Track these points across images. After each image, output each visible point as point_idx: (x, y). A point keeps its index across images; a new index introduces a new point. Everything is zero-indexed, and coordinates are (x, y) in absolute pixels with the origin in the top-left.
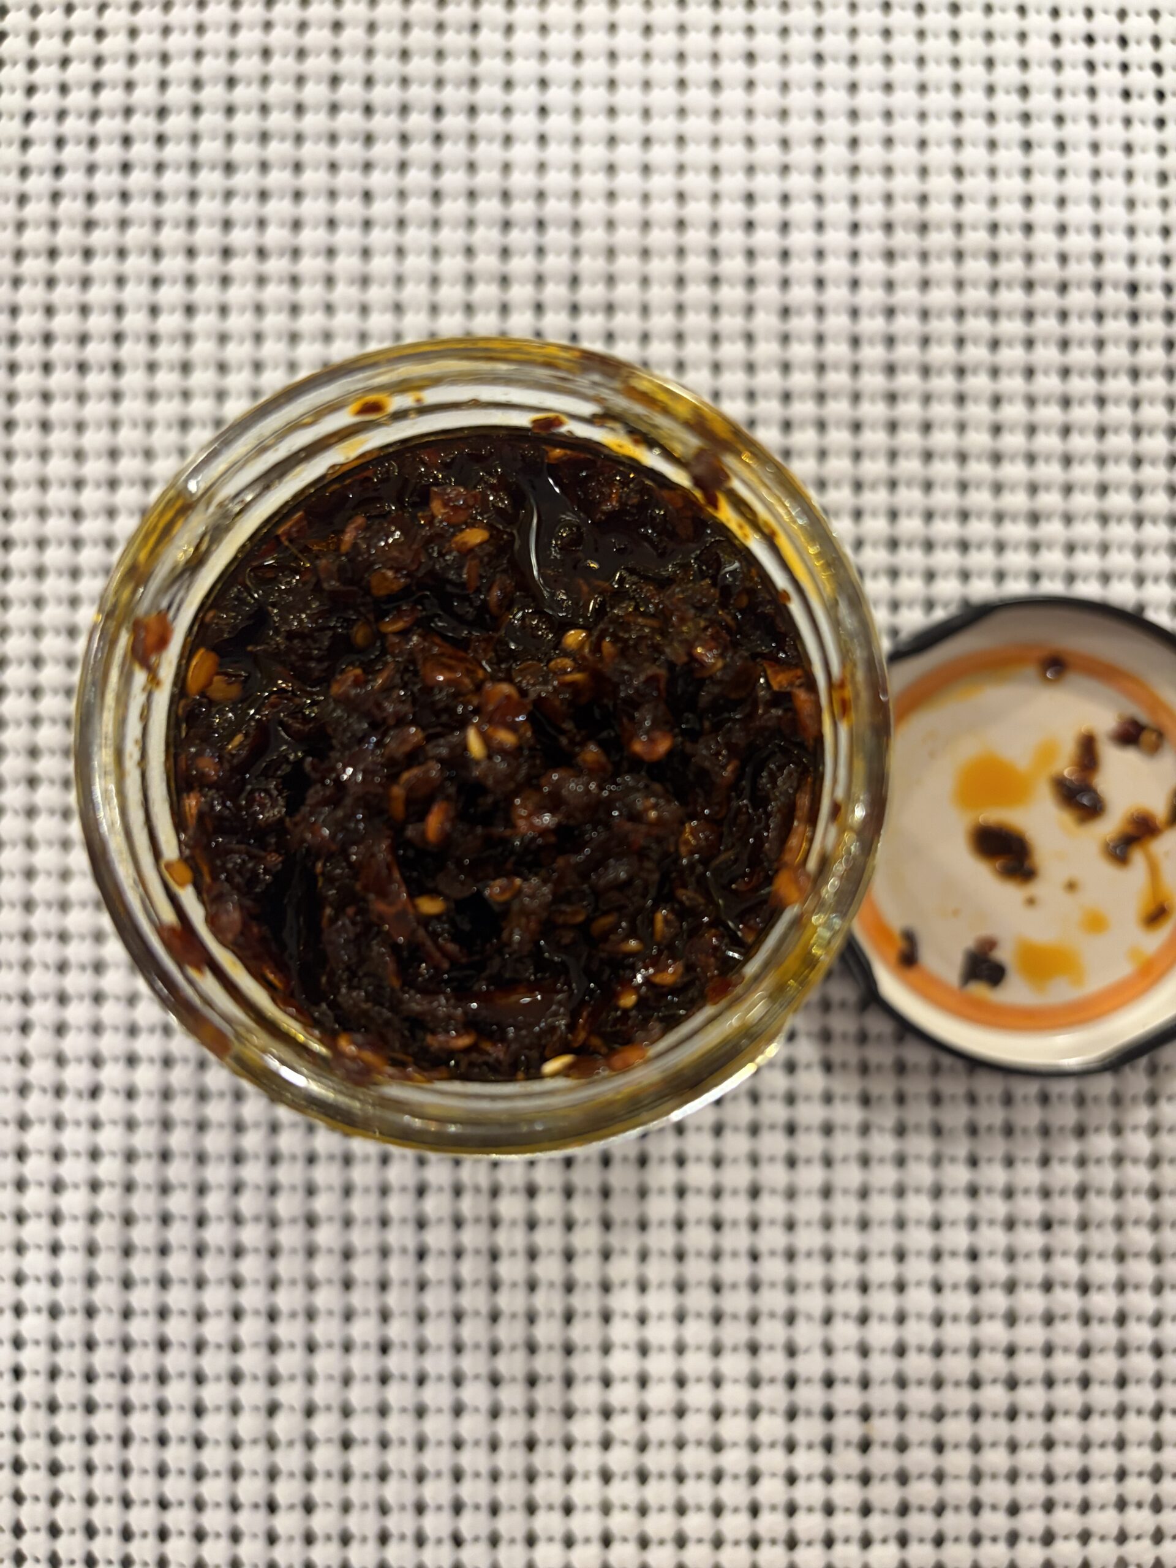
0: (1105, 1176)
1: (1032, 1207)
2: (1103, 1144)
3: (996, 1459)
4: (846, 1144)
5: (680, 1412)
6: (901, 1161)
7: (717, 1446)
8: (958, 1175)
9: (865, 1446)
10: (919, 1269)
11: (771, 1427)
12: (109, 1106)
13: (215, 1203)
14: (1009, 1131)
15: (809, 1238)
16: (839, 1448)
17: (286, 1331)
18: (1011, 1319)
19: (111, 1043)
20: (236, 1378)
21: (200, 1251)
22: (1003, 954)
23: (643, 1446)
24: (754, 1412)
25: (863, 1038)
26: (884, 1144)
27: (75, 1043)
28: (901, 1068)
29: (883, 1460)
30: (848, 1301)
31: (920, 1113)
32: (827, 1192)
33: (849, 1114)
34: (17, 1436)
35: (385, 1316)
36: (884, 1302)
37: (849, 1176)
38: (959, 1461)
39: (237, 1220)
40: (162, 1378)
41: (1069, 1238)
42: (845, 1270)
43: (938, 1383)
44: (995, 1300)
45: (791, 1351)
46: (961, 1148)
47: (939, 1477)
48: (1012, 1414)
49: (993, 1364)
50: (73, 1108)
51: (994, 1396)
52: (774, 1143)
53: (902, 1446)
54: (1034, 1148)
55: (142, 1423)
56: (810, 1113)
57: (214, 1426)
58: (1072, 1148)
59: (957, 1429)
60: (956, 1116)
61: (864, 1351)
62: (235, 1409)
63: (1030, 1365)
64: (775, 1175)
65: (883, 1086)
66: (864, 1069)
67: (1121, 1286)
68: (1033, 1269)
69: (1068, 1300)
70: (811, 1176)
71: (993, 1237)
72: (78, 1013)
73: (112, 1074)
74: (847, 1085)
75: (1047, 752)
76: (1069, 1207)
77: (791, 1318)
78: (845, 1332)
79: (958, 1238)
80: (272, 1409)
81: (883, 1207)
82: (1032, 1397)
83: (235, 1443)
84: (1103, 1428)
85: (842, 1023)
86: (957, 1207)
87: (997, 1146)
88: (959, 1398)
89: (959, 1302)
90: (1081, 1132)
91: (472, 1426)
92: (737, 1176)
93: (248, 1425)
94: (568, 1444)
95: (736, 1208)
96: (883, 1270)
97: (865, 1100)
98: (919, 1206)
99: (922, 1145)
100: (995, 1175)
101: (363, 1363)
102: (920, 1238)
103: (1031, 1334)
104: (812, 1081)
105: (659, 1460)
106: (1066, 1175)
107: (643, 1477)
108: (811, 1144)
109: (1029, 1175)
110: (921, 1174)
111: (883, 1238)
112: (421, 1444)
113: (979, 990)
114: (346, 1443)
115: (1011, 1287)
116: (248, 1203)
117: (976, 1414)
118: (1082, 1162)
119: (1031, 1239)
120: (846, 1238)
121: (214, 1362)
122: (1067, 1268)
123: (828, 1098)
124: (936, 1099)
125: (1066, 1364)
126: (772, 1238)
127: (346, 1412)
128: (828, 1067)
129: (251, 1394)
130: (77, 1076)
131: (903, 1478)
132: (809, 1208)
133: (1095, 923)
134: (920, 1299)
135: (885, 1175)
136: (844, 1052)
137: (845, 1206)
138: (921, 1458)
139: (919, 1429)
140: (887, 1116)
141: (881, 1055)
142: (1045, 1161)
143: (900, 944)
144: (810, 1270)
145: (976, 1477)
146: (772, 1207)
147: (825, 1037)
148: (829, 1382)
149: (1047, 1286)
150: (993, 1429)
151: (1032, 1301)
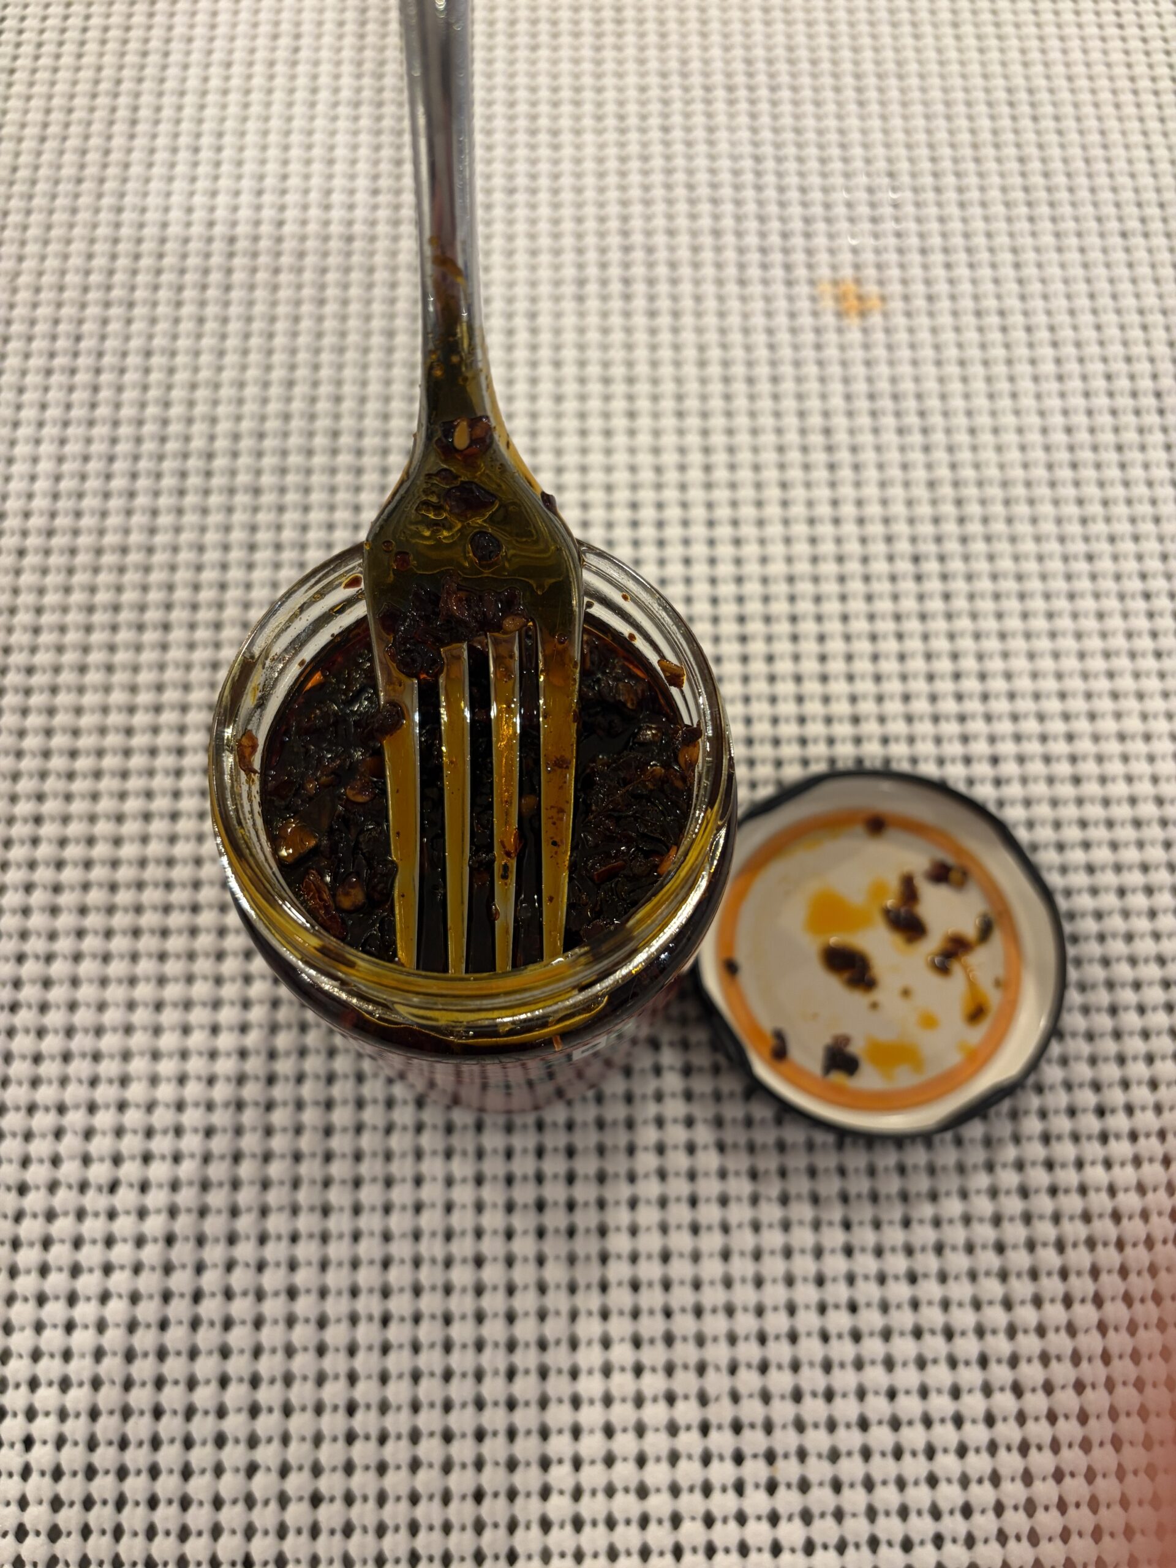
0: (956, 1234)
1: (898, 1263)
2: (953, 1207)
3: (887, 1497)
4: (740, 1213)
5: (609, 1461)
6: (786, 1226)
7: (642, 1492)
8: (834, 1237)
9: (772, 1487)
10: (807, 1320)
11: (689, 1472)
12: (126, 1198)
13: (211, 1280)
14: (874, 1197)
15: (713, 1296)
16: (749, 1490)
17: (268, 1395)
18: (889, 1364)
19: (131, 1144)
20: (220, 1441)
21: (195, 1324)
22: (856, 1048)
23: (577, 1494)
24: (674, 1458)
25: (749, 1122)
26: (771, 1212)
27: (100, 1145)
28: (781, 1147)
29: (788, 1500)
30: (749, 1351)
31: (800, 1185)
32: (726, 1255)
33: (741, 1187)
34: (23, 1503)
35: (352, 1378)
36: (780, 1351)
37: (744, 1240)
38: (855, 1499)
39: (228, 1294)
40: (156, 1443)
41: (930, 1289)
42: (746, 1323)
43: (832, 1426)
44: (873, 1347)
45: (703, 1399)
46: (836, 1213)
47: (839, 1515)
48: (898, 1453)
49: (877, 1407)
50: (94, 1201)
51: (881, 1437)
52: (680, 1213)
53: (804, 1486)
54: (897, 1212)
55: (136, 1487)
56: (710, 1187)
57: (199, 1487)
58: (927, 1210)
59: (851, 1468)
60: (830, 1186)
61: (766, 1397)
62: (219, 1470)
63: (909, 1406)
64: (681, 1241)
65: (769, 1162)
66: (751, 1148)
67: (980, 1332)
68: (904, 1319)
69: (935, 1345)
70: (712, 1242)
71: (868, 1291)
72: (104, 1119)
73: (130, 1170)
74: (739, 1162)
75: (878, 890)
76: (929, 1263)
77: (701, 1369)
78: (749, 1381)
79: (839, 1292)
80: (252, 1469)
81: (774, 1266)
82: (914, 1437)
83: (218, 1503)
84: (978, 1464)
85: (734, 1111)
86: (836, 1264)
87: (864, 1212)
88: (849, 1439)
89: (844, 1350)
90: (934, 1197)
91: (427, 1480)
92: (650, 1242)
93: (230, 1485)
94: (512, 1495)
95: (651, 1270)
96: (777, 1322)
97: (754, 1175)
98: (804, 1265)
99: (803, 1211)
100: (866, 1236)
101: (333, 1423)
102: (806, 1293)
103: (907, 1377)
104: (709, 1160)
105: (592, 1507)
106: (925, 1235)
107: (578, 1524)
108: (709, 1213)
109: (894, 1236)
110: (803, 1237)
111: (776, 1294)
112: (382, 1499)
113: (838, 1078)
114: (316, 1500)
115: (886, 1334)
116: (240, 1279)
117: (866, 1454)
118: (937, 1223)
119: (900, 1291)
120: (744, 1295)
121: (203, 1427)
122: (933, 1317)
123: (723, 1174)
124: (812, 1172)
125: (941, 1405)
126: (682, 1296)
127: (317, 1470)
128: (721, 1147)
129: (234, 1455)
130: (99, 1172)
131: (807, 1517)
132: (711, 1268)
133: (929, 1022)
134: (811, 1349)
135: (773, 1239)
136: (734, 1135)
137: (742, 1267)
138: (821, 1498)
139: (818, 1470)
140: (772, 1188)
141: (766, 1136)
142: (906, 1223)
143: (772, 1042)
144: (716, 1325)
145: (872, 1514)
146: (681, 1269)
147: (719, 1122)
148: (737, 1427)
149: (918, 1333)
150: (883, 1468)
151: (904, 1347)
